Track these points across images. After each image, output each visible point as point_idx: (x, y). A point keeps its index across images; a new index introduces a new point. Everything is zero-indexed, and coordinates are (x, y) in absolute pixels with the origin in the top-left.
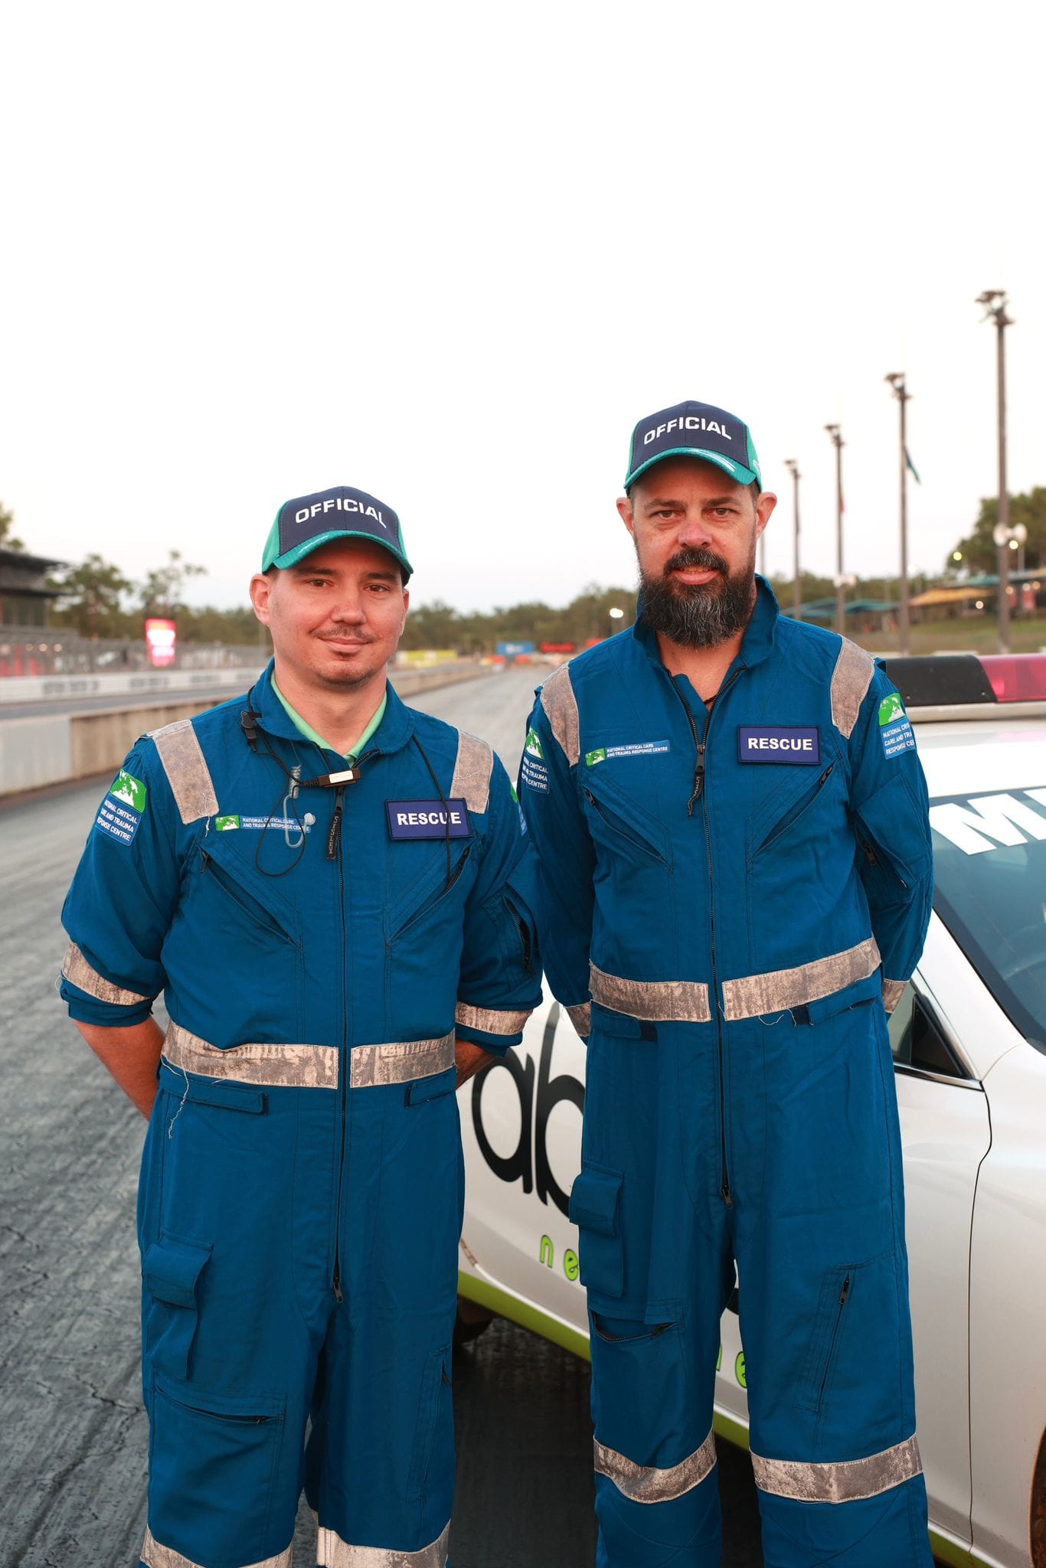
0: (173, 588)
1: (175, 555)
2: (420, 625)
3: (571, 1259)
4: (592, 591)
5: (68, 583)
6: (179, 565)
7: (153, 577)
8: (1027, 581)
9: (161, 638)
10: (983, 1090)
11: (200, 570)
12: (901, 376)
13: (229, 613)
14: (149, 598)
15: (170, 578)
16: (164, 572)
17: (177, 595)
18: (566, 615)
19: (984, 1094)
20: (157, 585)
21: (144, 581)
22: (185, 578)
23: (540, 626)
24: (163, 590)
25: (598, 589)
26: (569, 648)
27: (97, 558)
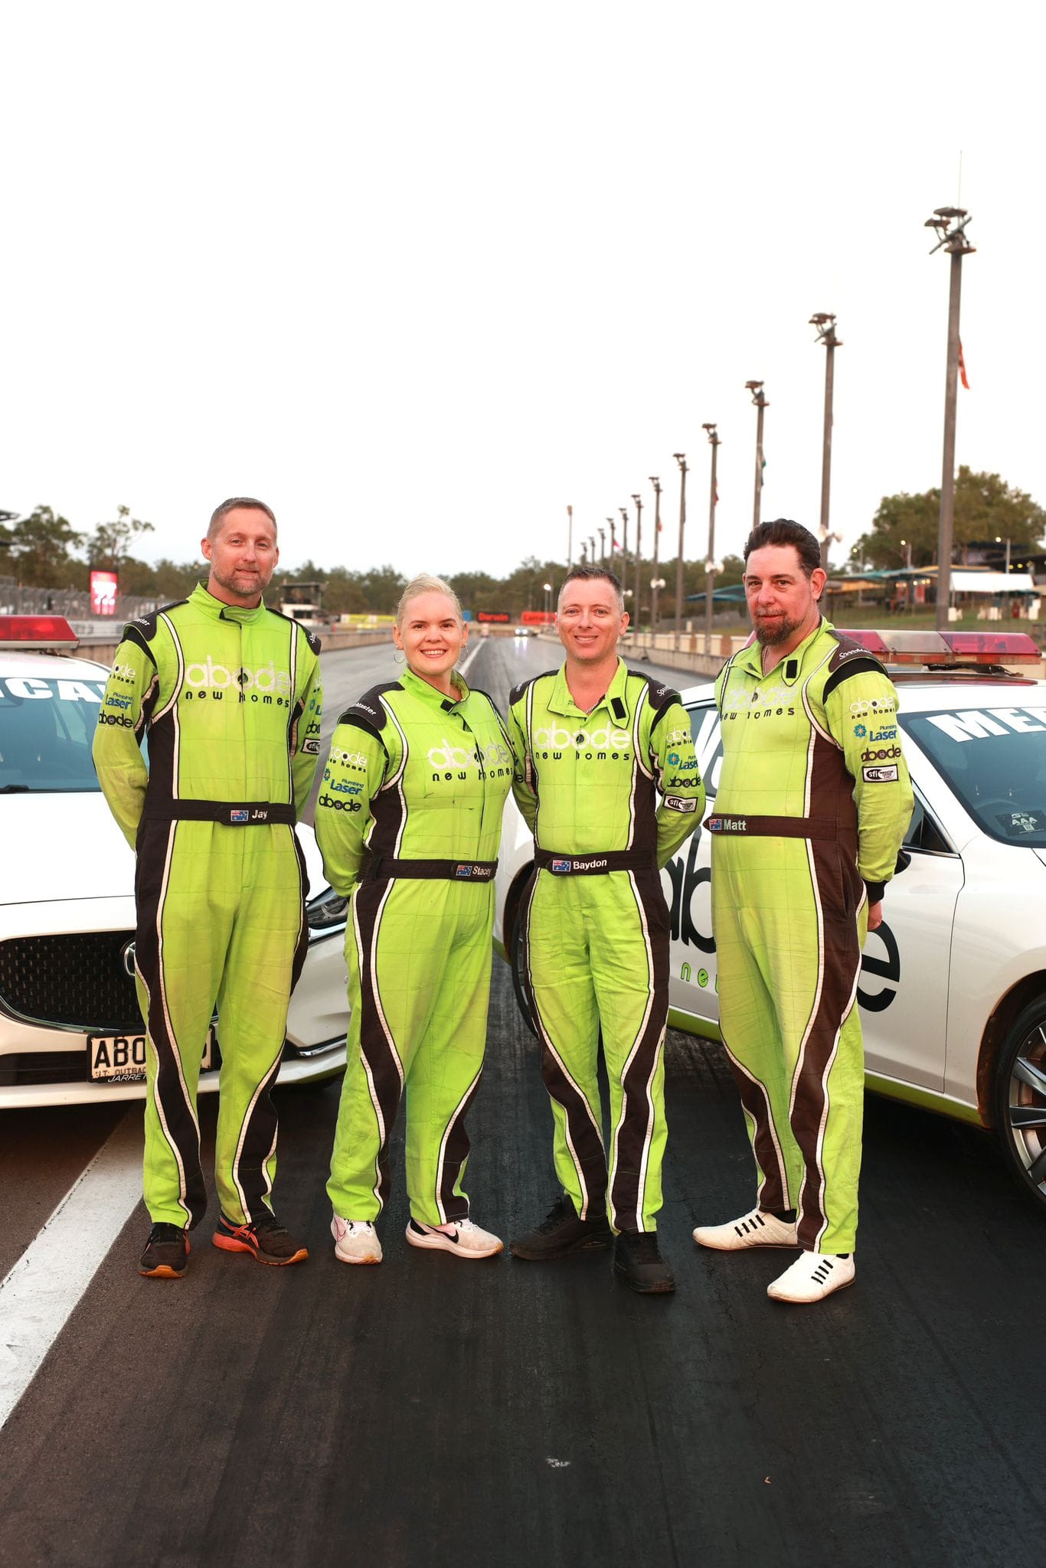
0: (121, 541)
1: (124, 511)
2: (366, 589)
3: (703, 975)
4: (531, 565)
5: (17, 532)
6: (127, 520)
7: (101, 530)
8: (919, 577)
9: (104, 587)
10: (960, 858)
11: (147, 526)
12: (760, 384)
13: (184, 568)
14: (96, 549)
15: (118, 532)
16: (113, 525)
17: (124, 548)
18: (505, 586)
19: (960, 860)
20: (105, 537)
21: (94, 534)
22: (132, 532)
23: (479, 595)
24: (112, 544)
25: (537, 563)
26: (505, 618)
27: (46, 510)
